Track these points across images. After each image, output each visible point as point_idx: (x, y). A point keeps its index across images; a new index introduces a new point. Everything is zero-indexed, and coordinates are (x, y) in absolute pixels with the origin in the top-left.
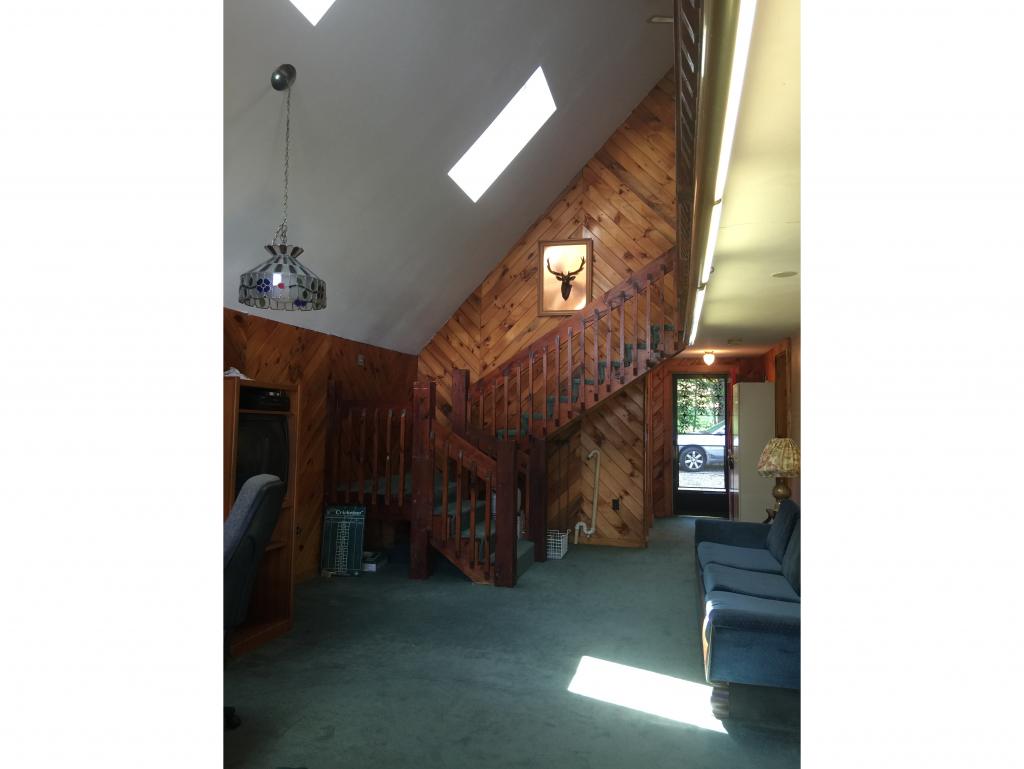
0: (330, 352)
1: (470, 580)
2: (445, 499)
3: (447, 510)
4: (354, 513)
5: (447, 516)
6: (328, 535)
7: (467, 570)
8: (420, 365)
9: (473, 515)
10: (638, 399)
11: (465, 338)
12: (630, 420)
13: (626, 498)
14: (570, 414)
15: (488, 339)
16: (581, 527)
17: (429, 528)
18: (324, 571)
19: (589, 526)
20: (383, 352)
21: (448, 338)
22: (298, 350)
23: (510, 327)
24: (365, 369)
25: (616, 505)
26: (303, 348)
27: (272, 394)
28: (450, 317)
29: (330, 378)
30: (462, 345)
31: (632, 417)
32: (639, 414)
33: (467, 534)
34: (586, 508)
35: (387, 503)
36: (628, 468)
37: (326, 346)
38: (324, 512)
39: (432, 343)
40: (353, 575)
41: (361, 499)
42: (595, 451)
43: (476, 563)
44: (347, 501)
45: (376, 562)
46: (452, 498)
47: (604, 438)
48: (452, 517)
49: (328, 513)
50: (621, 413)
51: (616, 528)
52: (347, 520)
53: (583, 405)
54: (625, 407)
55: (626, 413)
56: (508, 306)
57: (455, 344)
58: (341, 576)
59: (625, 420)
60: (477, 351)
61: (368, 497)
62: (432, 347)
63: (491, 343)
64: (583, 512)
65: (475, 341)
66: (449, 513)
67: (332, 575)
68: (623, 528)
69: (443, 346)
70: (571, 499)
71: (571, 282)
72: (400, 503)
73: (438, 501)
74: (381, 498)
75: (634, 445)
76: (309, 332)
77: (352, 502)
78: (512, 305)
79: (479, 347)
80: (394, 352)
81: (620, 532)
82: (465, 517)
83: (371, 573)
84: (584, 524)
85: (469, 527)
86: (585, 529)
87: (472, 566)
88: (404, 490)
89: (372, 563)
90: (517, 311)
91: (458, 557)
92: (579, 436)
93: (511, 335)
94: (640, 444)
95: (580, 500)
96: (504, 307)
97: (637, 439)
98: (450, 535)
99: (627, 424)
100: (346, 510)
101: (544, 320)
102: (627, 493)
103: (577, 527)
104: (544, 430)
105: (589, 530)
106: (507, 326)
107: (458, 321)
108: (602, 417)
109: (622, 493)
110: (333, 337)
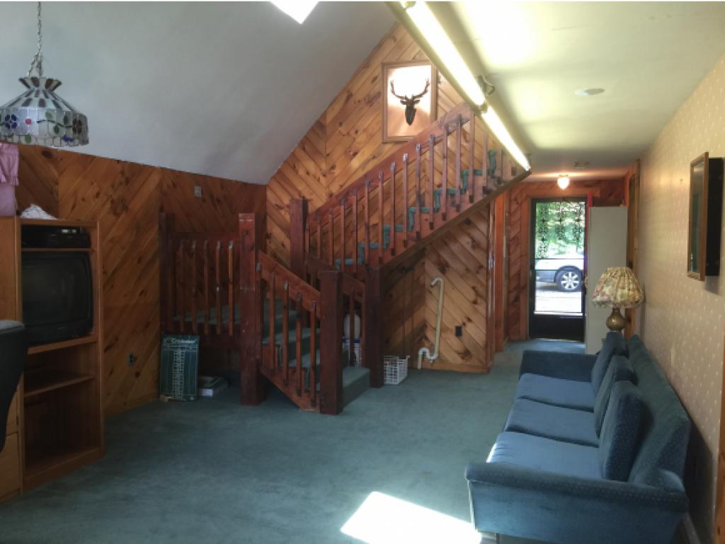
0: (160, 185)
1: (298, 407)
2: (272, 330)
3: (275, 341)
4: (189, 342)
5: (275, 346)
6: (166, 362)
7: (295, 397)
8: (269, 194)
9: (298, 345)
10: (483, 227)
11: (311, 166)
12: (473, 247)
13: (469, 325)
14: (405, 243)
15: (333, 167)
16: (424, 354)
17: (258, 357)
18: (162, 396)
19: (432, 352)
20: (223, 183)
21: (294, 167)
22: (121, 184)
23: (355, 154)
24: (204, 200)
25: (459, 332)
26: (127, 181)
27: (65, 231)
28: (296, 145)
29: (162, 209)
30: (308, 173)
31: (475, 244)
32: (483, 242)
33: (294, 363)
34: (429, 334)
35: (219, 331)
36: (472, 296)
37: (155, 179)
38: (161, 341)
39: (280, 172)
40: (189, 400)
41: (194, 328)
42: (439, 279)
43: (303, 391)
44: (182, 329)
45: (214, 387)
46: (278, 329)
47: (447, 265)
48: (279, 346)
49: (165, 341)
50: (465, 241)
51: (459, 353)
52: (182, 348)
53: (418, 233)
54: (469, 235)
55: (470, 240)
56: (352, 132)
57: (302, 172)
58: (178, 401)
59: (469, 247)
60: (323, 180)
61: (201, 327)
62: (280, 176)
63: (337, 171)
64: (426, 338)
65: (321, 169)
66: (277, 343)
67: (170, 400)
68: (466, 354)
69: (290, 174)
70: (415, 326)
71: (416, 106)
72: (231, 333)
73: (264, 333)
74: (213, 328)
75: (478, 272)
76: (134, 166)
77: (187, 333)
78: (357, 132)
79: (324, 176)
80: (237, 182)
81: (463, 358)
82: (290, 347)
83: (208, 398)
84: (426, 350)
85: (294, 357)
86: (428, 355)
87: (299, 394)
88: (234, 320)
89: (210, 388)
90: (361, 138)
91: (286, 385)
92: (424, 263)
93: (356, 163)
94: (483, 271)
95: (424, 326)
96: (348, 134)
97: (481, 267)
98: (279, 364)
99: (472, 252)
100: (181, 339)
101: (388, 147)
102: (469, 320)
103: (420, 353)
104: (381, 260)
105: (432, 355)
106: (352, 153)
107: (304, 149)
108: (446, 244)
109: (465, 320)
110: (163, 170)
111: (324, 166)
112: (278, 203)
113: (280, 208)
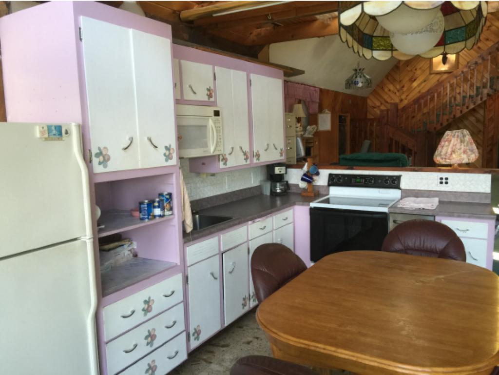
10: (481, 112)
11: (391, 87)
14: (448, 120)
15: (403, 87)
21: (382, 87)
23: (415, 80)
24: (351, 105)
28: (384, 77)
31: (478, 121)
32: (482, 119)
53: (454, 116)
54: (474, 116)
55: (474, 119)
56: (413, 70)
57: (386, 90)
59: (474, 122)
62: (375, 92)
63: (405, 89)
65: (396, 88)
69: (380, 92)
71: (447, 56)
78: (416, 69)
79: (398, 91)
80: (360, 97)
90: (418, 72)
93: (415, 84)
101: (433, 75)
108: (462, 121)
111: (398, 87)
112: (373, 105)
113: (374, 107)
